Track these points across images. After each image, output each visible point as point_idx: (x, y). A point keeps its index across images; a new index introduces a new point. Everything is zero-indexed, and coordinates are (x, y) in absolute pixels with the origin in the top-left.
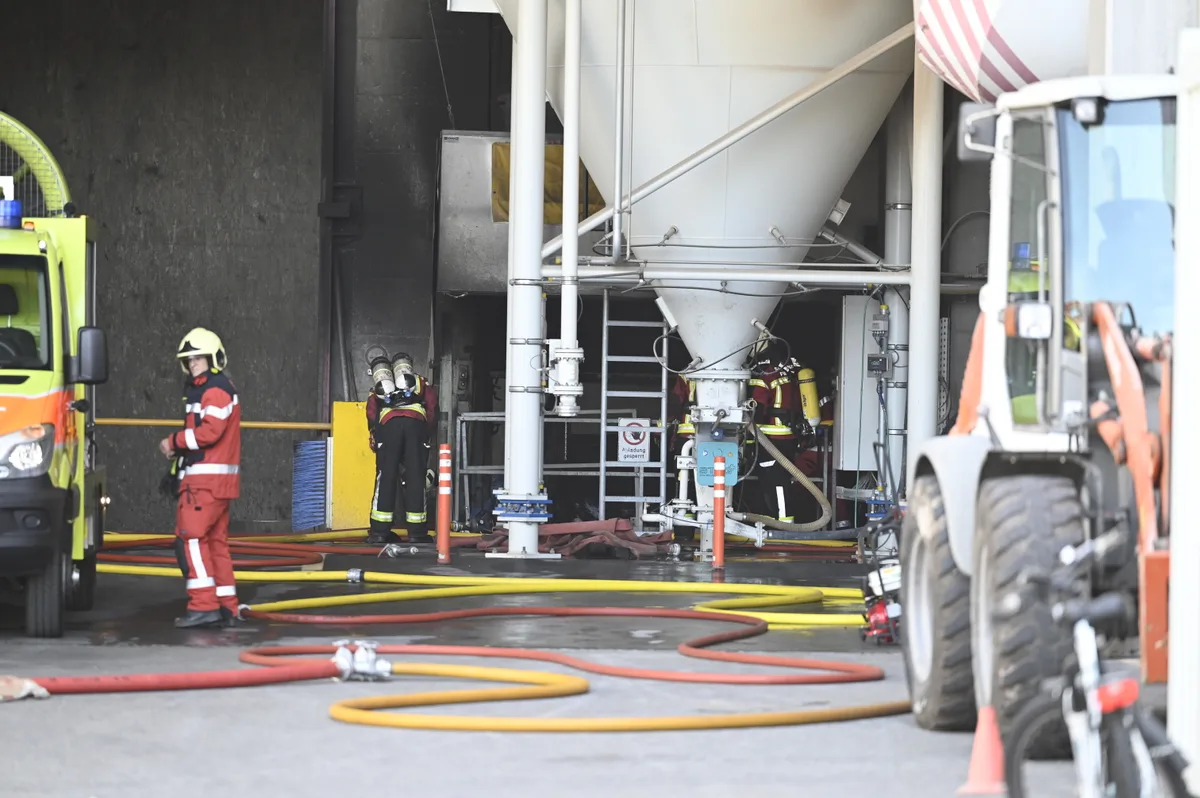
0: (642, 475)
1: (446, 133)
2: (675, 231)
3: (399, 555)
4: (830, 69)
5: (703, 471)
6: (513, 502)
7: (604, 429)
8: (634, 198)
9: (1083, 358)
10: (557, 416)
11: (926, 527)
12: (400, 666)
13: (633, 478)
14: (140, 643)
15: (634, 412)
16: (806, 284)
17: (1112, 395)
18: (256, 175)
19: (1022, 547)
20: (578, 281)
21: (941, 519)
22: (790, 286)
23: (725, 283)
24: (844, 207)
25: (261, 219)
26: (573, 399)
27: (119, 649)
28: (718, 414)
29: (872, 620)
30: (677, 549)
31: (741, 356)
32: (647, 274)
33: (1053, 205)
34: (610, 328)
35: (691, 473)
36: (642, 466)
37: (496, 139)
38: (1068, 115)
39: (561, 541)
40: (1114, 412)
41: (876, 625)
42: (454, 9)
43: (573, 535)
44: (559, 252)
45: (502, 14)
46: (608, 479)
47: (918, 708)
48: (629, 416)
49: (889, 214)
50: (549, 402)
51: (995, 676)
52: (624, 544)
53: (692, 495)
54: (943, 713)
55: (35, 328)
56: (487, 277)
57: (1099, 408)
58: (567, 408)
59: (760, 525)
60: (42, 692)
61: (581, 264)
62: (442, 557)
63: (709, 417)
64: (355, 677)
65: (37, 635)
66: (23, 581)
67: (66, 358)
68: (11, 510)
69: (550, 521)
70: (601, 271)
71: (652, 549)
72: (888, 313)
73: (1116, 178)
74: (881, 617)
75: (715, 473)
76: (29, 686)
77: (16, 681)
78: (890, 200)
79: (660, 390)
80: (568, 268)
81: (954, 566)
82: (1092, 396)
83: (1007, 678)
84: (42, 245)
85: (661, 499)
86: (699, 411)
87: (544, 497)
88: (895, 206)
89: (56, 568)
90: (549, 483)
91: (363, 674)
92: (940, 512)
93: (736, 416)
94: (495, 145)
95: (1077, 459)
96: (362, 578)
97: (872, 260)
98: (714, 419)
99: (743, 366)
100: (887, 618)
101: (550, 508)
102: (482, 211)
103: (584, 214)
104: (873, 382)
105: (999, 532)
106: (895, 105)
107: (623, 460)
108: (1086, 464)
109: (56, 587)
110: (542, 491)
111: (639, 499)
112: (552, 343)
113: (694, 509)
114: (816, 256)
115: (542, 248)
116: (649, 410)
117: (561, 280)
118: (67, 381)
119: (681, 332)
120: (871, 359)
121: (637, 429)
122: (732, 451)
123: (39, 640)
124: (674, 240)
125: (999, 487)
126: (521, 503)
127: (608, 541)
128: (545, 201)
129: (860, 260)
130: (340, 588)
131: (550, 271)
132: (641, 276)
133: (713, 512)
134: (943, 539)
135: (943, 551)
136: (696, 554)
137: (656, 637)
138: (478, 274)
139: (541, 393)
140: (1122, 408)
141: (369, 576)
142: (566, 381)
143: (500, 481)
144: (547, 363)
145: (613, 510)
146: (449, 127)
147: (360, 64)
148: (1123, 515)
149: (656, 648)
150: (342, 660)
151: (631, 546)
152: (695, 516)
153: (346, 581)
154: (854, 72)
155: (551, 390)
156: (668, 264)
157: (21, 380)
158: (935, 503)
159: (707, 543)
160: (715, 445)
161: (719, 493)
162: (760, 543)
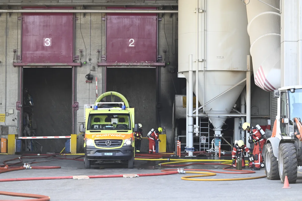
0: (205, 144)
1: (176, 95)
2: (212, 109)
3: (173, 156)
4: (234, 85)
5: (216, 144)
6: (189, 149)
7: (200, 138)
8: (206, 104)
9: (293, 126)
10: (196, 136)
11: (269, 150)
12: (187, 172)
13: (203, 145)
14: (145, 169)
15: (203, 135)
16: (230, 116)
17: (298, 131)
18: (144, 102)
19: (287, 153)
20: (198, 116)
21: (272, 149)
22: (228, 117)
23: (219, 116)
24: (236, 105)
25: (145, 108)
26: (198, 133)
27: (142, 170)
28: (218, 135)
29: (250, 164)
30: (212, 155)
31: (221, 127)
32: (208, 115)
33: (288, 104)
34: (201, 123)
35: (214, 144)
36: (205, 143)
37: (183, 96)
38: (290, 91)
39: (195, 154)
40: (299, 134)
41: (251, 165)
42: (179, 77)
43: (197, 153)
44: (195, 112)
45: (186, 77)
46: (201, 145)
47: (268, 176)
48: (203, 136)
49: (242, 106)
50: (194, 134)
51: (283, 171)
52: (205, 154)
53: (214, 147)
54: (272, 177)
55: (127, 124)
56: (182, 116)
57: (296, 133)
58: (197, 135)
59: (224, 152)
60: (138, 176)
61: (199, 114)
62: (180, 157)
63: (217, 136)
64: (182, 173)
65: (130, 168)
66: (128, 160)
67: (133, 128)
68: (127, 150)
69: (195, 151)
70: (201, 115)
71: (209, 155)
72: (242, 120)
73: (294, 100)
74: (251, 164)
75: (219, 144)
76: (136, 175)
77: (134, 175)
78: (242, 104)
79: (208, 132)
80: (197, 114)
81: (274, 156)
82: (295, 131)
83: (285, 172)
84: (129, 112)
85: (209, 148)
86: (215, 135)
87: (194, 148)
88: (242, 105)
89: (132, 158)
90: (194, 146)
91: (181, 173)
92: (272, 148)
93: (221, 136)
94: (183, 97)
95: (294, 140)
96: (169, 160)
97: (239, 113)
98: (218, 136)
99: (221, 129)
100: (252, 164)
101: (195, 149)
102: (181, 106)
103: (199, 107)
104: (240, 130)
105: (284, 151)
106: (243, 91)
107: (202, 142)
108: (295, 141)
109: (132, 161)
110: (193, 147)
111: (204, 148)
112: (195, 125)
113: (214, 149)
114: (232, 112)
115: (193, 112)
116: (206, 135)
117: (196, 116)
118: (133, 131)
119: (212, 124)
120: (239, 127)
121: (204, 138)
122: (220, 140)
123: (131, 169)
124: (211, 110)
125: (283, 144)
126: (190, 149)
127: (202, 154)
128: (193, 105)
129: (237, 113)
130: (167, 161)
131: (194, 115)
132: (207, 115)
133: (219, 150)
134: (272, 152)
135: (272, 154)
136: (214, 156)
137: (218, 167)
138: (181, 116)
139: (193, 133)
140: (300, 133)
141: (170, 159)
142: (197, 131)
143: (185, 146)
144: (194, 128)
145: (202, 150)
146: (176, 94)
147: (161, 85)
148: (300, 148)
149: (219, 169)
150: (178, 171)
151: (206, 155)
152: (214, 150)
153: (167, 160)
154: (238, 85)
155: (194, 132)
156: (210, 114)
157: (127, 131)
158: (270, 147)
159: (216, 154)
160: (217, 140)
161: (220, 147)
162: (224, 154)
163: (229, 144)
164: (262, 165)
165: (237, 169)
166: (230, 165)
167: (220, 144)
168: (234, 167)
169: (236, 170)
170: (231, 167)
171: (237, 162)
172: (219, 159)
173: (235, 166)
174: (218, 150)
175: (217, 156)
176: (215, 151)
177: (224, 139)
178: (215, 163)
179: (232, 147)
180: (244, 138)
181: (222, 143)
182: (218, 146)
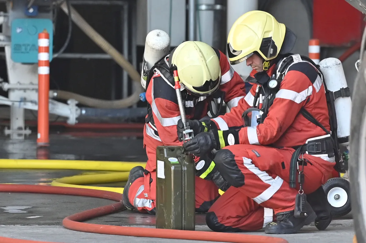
59: (72, 103)
75: (40, 49)
122: (48, 25)
133: (38, 91)
136: (7, 132)
137: (31, 212)
149: (38, 222)
159: (18, 122)
160: (29, 22)
161: (44, 70)
162: (72, 120)
163: (112, 53)
164: (338, 198)
165: (160, 225)
166: (113, 197)
167: (47, 50)
168: (144, 211)
169: (153, 230)
170: (121, 209)
171: (161, 174)
172: (37, 157)
173: (148, 205)
174: (34, 96)
175: (28, 132)
176: (14, 96)
177: (75, 17)
178: (9, 185)
179: (128, 69)
180: (211, 8)
181: (57, 45)
182: (35, 65)
